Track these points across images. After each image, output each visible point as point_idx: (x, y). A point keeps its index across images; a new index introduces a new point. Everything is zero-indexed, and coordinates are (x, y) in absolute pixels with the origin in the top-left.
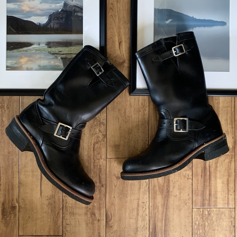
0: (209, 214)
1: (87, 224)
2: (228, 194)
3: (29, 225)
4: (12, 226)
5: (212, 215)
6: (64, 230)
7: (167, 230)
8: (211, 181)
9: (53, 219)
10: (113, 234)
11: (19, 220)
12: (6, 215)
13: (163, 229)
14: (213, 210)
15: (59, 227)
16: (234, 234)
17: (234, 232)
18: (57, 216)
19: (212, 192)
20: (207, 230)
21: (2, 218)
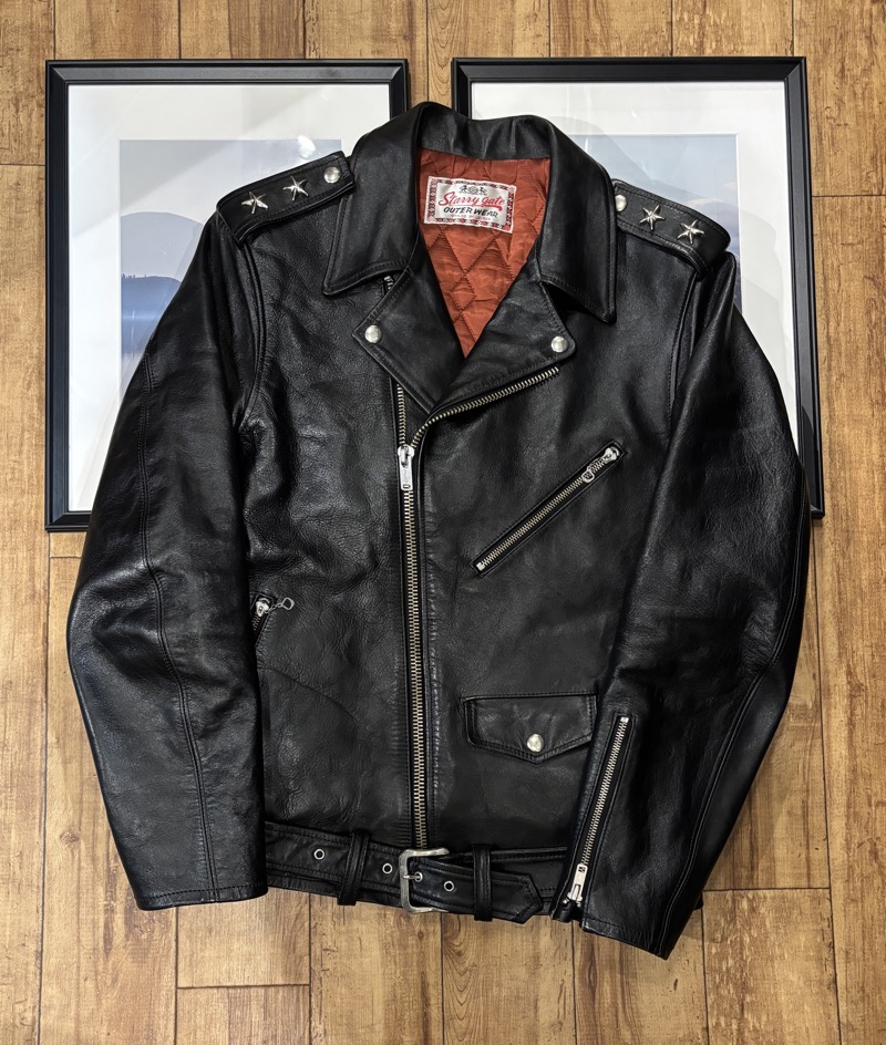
0: (753, 910)
1: (385, 948)
2: (808, 848)
3: (207, 954)
4: (154, 959)
5: (763, 911)
6: (316, 968)
7: (627, 960)
8: (756, 808)
9: (284, 933)
10: (463, 979)
11: (177, 940)
12: (135, 926)
13: (617, 957)
14: (765, 897)
15: (301, 958)
16: (831, 971)
17: (830, 963)
18: (295, 925)
19: (760, 840)
20: (749, 960)
21: (127, 936)
